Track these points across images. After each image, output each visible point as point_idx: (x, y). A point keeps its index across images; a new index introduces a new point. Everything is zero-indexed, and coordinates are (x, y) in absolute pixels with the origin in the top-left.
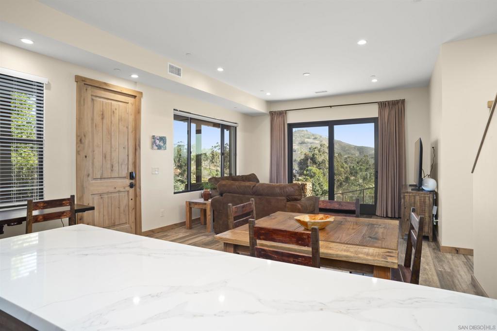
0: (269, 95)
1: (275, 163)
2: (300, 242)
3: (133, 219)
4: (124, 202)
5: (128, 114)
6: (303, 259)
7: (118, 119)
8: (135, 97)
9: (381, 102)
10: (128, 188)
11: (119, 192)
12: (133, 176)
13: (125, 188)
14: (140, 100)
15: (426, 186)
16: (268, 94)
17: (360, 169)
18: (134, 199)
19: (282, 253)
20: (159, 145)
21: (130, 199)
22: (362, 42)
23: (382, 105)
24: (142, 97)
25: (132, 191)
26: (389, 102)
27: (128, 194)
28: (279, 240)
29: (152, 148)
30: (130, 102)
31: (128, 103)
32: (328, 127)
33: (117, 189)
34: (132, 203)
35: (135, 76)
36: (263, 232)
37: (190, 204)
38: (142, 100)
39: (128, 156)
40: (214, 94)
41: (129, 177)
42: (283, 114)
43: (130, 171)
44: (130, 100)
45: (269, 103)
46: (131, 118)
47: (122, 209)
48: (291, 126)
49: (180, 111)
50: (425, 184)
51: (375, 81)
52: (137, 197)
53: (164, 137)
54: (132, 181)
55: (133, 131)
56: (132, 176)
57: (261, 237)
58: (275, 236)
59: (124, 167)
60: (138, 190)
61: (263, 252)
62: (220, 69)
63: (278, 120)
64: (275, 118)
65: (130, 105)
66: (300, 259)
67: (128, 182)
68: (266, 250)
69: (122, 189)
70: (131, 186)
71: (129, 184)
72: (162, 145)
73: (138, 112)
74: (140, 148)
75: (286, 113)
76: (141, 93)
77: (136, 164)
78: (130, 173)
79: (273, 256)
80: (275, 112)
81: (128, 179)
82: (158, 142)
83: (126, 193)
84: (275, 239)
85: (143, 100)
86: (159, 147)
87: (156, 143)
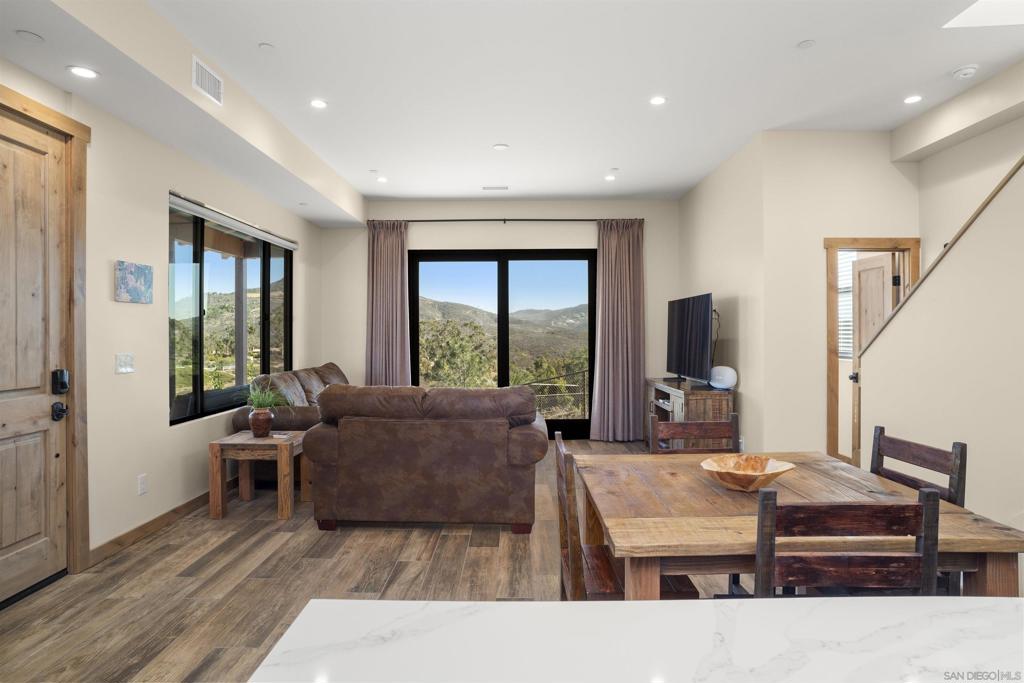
0: (382, 183)
1: (380, 338)
2: (895, 528)
3: (61, 517)
4: (34, 468)
5: (44, 187)
6: (902, 564)
7: (11, 199)
8: (66, 137)
9: (604, 221)
10: (45, 423)
11: (18, 436)
12: (63, 385)
13: (35, 423)
14: (84, 151)
15: (718, 381)
16: (382, 180)
17: (460, 346)
18: (63, 455)
19: (851, 559)
20: (135, 289)
21: (54, 454)
22: (658, 101)
23: (605, 226)
24: (89, 142)
25: (57, 429)
26: (617, 221)
27: (45, 440)
28: (843, 529)
29: (116, 298)
30: (50, 151)
31: (44, 153)
32: (496, 263)
33: (11, 430)
34: (56, 467)
35: (84, 73)
36: (802, 516)
37: (222, 450)
38: (88, 150)
39: (45, 320)
40: (279, 162)
41: (49, 388)
42: (399, 228)
43: (53, 368)
44: (52, 145)
45: (369, 200)
46: (54, 203)
47: (26, 488)
48: (417, 257)
49: (184, 199)
50: (717, 377)
51: (610, 178)
52: (75, 446)
53: (147, 267)
54: (56, 399)
55: (61, 242)
56: (58, 383)
57: (796, 529)
58: (832, 523)
59: (34, 355)
60: (78, 422)
61: (796, 566)
62: (318, 104)
63: (387, 242)
64: (382, 236)
65: (49, 160)
66: (895, 565)
67: (47, 401)
68: (809, 558)
69: (27, 428)
70: (58, 413)
71: (48, 409)
72: (143, 288)
73: (76, 186)
74: (84, 296)
75: (406, 227)
76: (87, 130)
77: (70, 344)
78: (54, 374)
79: (826, 569)
80: (381, 223)
81: (44, 392)
82: (131, 280)
83: (39, 439)
84: (832, 529)
85: (90, 152)
86: (136, 298)
87: (126, 284)
